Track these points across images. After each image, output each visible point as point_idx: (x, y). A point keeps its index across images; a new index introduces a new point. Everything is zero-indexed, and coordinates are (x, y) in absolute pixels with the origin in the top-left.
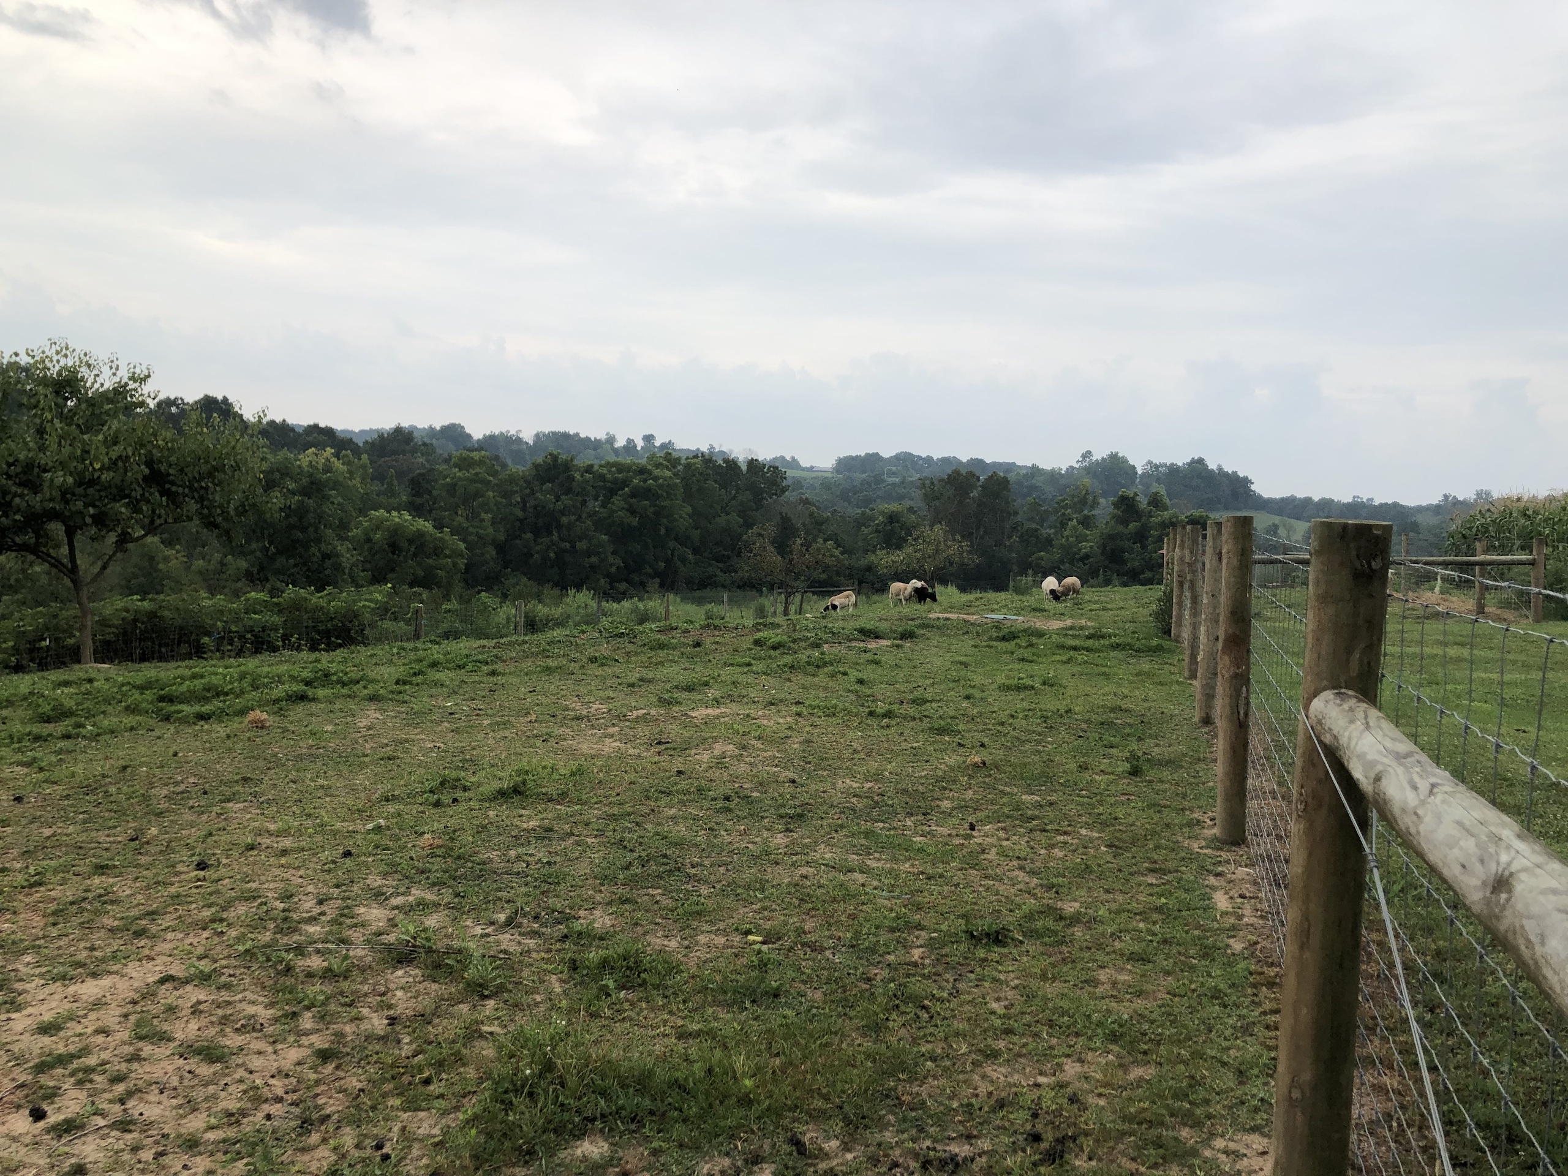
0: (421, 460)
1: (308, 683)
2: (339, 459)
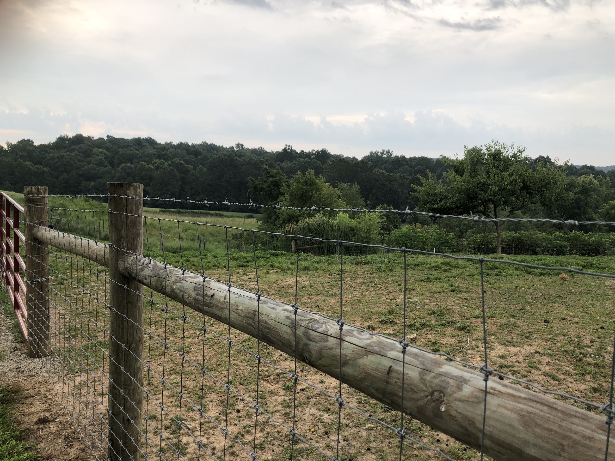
2: (596, 179)
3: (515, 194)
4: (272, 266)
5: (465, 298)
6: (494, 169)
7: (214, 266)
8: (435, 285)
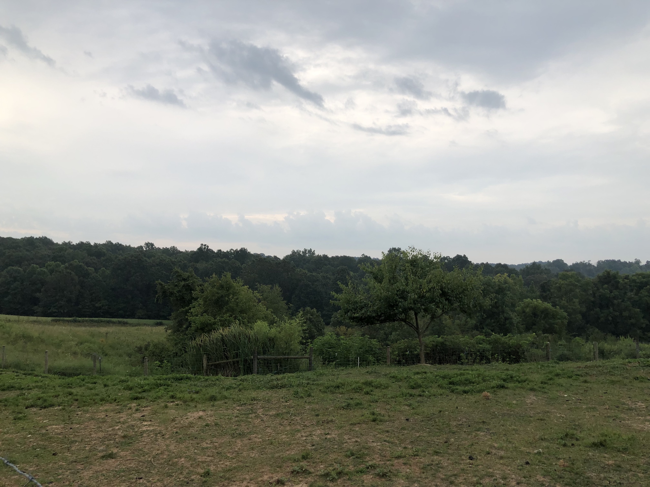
0: (545, 276)
1: (504, 380)
2: (510, 278)
3: (434, 301)
4: (172, 397)
5: (387, 429)
6: (412, 277)
7: (102, 400)
8: (355, 414)
